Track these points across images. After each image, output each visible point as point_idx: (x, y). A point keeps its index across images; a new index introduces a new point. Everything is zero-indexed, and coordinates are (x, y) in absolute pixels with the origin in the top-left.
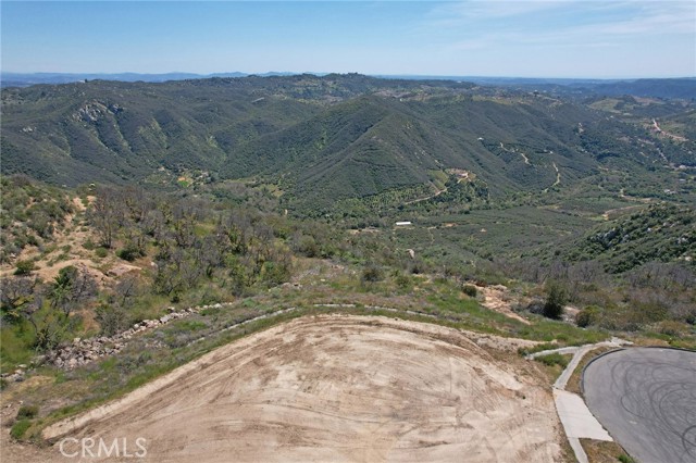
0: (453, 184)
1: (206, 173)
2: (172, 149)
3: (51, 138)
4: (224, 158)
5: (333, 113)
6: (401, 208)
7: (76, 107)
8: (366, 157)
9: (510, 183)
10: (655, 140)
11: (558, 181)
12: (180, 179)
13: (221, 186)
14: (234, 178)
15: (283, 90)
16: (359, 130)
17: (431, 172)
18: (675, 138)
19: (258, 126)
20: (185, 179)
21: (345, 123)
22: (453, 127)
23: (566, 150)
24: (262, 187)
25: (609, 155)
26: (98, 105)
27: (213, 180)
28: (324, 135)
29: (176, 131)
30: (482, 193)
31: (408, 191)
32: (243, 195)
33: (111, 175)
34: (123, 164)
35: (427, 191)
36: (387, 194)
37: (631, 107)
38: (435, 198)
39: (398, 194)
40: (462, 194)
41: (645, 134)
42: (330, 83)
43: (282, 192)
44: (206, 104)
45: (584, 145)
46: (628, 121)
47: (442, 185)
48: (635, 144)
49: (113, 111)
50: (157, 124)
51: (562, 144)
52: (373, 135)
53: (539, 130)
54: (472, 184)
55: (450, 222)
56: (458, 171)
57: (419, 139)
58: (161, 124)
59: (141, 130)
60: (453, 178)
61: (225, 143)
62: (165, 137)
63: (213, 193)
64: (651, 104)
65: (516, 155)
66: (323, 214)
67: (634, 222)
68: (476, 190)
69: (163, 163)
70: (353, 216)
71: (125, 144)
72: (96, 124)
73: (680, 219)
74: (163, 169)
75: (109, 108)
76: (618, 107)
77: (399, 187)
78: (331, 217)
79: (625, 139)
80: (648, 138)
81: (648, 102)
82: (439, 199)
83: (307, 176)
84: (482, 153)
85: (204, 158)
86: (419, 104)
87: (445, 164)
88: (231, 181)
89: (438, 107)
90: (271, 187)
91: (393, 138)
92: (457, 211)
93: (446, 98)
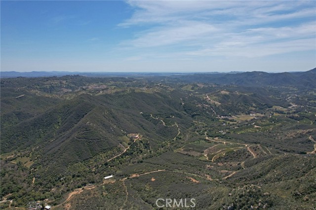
0: (132, 144)
5: (64, 107)
6: (106, 164)
8: (84, 136)
9: (159, 137)
10: (210, 104)
11: (179, 133)
15: (38, 87)
16: (79, 116)
17: (120, 138)
18: (216, 103)
19: (18, 115)
21: (71, 113)
22: (128, 107)
23: (179, 114)
24: (18, 160)
25: (196, 115)
28: (60, 120)
30: (147, 146)
31: (109, 152)
35: (119, 150)
36: (98, 157)
37: (197, 89)
38: (124, 154)
39: (104, 155)
40: (137, 149)
41: (205, 102)
42: (64, 82)
43: (32, 163)
45: (185, 110)
46: (198, 96)
47: (126, 145)
48: (204, 108)
51: (176, 111)
52: (87, 121)
53: (166, 105)
54: (141, 142)
55: (134, 173)
56: (133, 134)
57: (112, 119)
60: (132, 140)
64: (203, 87)
65: (159, 121)
66: (59, 178)
67: (241, 199)
68: (144, 145)
70: (78, 176)
73: (266, 202)
76: (192, 89)
77: (104, 151)
78: (65, 179)
79: (200, 105)
80: (207, 104)
81: (202, 86)
82: (126, 154)
83: (49, 148)
84: (143, 121)
86: (110, 95)
87: (127, 131)
89: (119, 96)
90: (25, 159)
91: (98, 121)
92: (137, 161)
93: (123, 92)
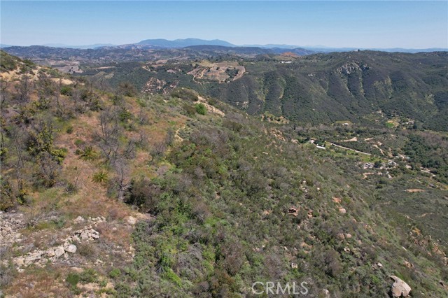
1: (413, 122)
2: (393, 100)
3: (320, 81)
4: (435, 112)
7: (341, 65)
12: (389, 122)
13: (419, 133)
14: (435, 130)
20: (394, 122)
26: (354, 64)
27: (415, 127)
29: (402, 87)
32: (435, 144)
33: (344, 109)
34: (355, 104)
44: (439, 70)
49: (362, 69)
50: (390, 80)
58: (393, 81)
59: (377, 83)
61: (442, 102)
62: (392, 91)
63: (408, 137)
69: (382, 108)
71: (362, 91)
72: (349, 76)
74: (380, 112)
75: (360, 67)
85: (416, 110)
88: (431, 132)
